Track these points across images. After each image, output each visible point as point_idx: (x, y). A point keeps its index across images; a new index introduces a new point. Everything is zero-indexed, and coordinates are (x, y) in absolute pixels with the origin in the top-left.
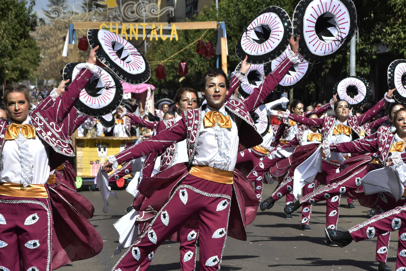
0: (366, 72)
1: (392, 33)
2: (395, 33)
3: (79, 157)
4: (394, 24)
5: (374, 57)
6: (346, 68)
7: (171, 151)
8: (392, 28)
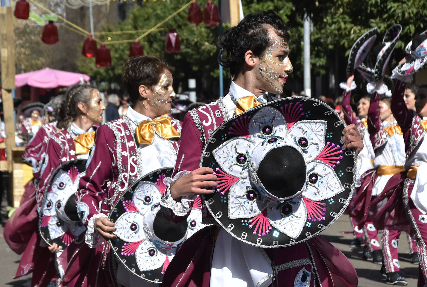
0: (321, 63)
1: (333, 23)
2: (335, 23)
3: (17, 178)
4: (336, 13)
5: (331, 47)
6: (300, 59)
7: (130, 179)
8: (332, 18)
